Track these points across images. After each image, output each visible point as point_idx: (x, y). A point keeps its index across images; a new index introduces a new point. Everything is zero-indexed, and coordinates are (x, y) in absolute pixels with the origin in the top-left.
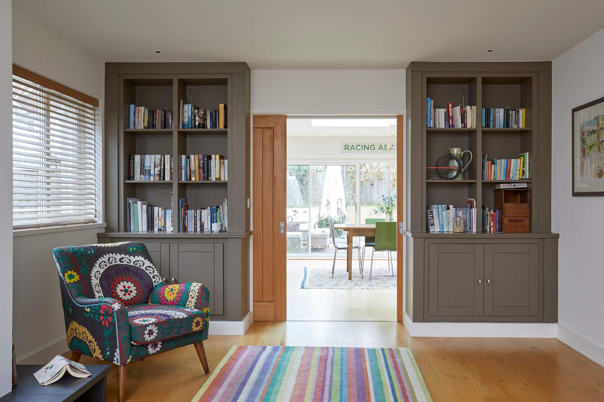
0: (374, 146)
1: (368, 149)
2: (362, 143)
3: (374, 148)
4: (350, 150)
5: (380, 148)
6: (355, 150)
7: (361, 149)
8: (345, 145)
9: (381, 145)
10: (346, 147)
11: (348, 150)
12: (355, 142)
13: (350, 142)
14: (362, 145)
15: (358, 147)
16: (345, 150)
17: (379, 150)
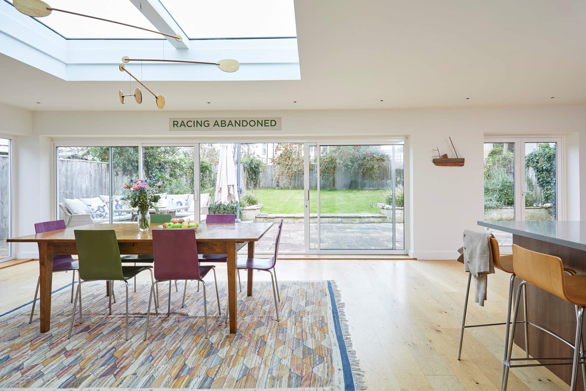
0: (208, 121)
1: (201, 126)
2: (194, 118)
3: (209, 124)
4: (180, 127)
5: (215, 125)
6: (185, 127)
7: (193, 126)
8: (174, 122)
9: (216, 121)
10: (175, 124)
11: (178, 127)
12: (185, 117)
13: (180, 117)
14: (194, 121)
15: (189, 124)
16: (174, 127)
17: (214, 126)
